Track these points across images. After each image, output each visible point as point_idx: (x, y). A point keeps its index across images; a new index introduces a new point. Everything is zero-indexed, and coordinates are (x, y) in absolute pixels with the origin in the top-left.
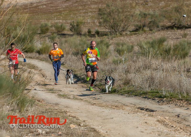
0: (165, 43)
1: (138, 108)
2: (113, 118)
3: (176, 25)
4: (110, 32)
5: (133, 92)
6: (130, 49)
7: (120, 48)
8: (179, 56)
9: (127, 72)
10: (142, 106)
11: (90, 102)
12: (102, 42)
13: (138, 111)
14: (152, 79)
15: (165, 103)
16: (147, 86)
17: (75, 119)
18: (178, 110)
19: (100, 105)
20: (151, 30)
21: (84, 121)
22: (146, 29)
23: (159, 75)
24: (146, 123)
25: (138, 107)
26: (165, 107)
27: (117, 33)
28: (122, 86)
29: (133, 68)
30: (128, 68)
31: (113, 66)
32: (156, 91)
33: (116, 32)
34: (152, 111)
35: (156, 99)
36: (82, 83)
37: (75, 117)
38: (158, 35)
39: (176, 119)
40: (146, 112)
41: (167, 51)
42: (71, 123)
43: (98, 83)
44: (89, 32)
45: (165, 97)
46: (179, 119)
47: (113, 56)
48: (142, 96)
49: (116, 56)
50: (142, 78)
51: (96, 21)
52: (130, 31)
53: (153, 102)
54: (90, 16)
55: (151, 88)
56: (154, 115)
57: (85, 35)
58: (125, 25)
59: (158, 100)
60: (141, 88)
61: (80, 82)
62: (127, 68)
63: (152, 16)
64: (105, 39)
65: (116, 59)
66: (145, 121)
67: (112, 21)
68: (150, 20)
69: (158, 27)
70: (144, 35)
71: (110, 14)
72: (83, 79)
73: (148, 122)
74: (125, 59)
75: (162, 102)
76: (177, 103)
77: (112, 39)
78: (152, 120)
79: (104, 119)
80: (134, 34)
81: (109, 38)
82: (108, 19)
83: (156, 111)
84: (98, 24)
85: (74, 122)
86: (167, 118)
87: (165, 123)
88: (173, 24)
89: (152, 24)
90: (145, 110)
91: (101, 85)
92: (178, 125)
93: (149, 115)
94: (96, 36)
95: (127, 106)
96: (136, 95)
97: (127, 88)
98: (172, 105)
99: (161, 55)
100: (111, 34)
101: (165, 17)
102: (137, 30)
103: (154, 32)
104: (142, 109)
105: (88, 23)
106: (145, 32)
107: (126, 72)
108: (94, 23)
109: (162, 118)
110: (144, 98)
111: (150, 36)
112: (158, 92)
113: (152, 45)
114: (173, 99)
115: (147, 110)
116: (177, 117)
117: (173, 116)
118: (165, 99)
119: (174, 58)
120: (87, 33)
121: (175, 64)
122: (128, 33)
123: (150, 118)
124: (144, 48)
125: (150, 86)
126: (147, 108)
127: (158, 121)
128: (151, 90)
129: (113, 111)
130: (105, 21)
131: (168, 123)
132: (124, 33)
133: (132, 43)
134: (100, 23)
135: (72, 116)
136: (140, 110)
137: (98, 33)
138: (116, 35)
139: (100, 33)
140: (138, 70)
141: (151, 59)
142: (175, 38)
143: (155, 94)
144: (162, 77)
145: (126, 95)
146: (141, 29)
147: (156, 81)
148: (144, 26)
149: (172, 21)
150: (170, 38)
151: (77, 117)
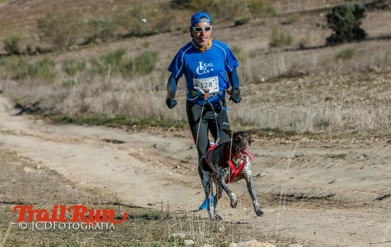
0: (124, 56)
1: (104, 140)
2: (74, 156)
3: (135, 33)
4: (54, 48)
5: (94, 120)
6: (82, 67)
7: (69, 66)
8: (144, 71)
9: (83, 96)
10: (108, 137)
11: (42, 138)
12: (45, 61)
13: (104, 145)
14: (114, 103)
15: (135, 131)
16: (111, 111)
17: (28, 161)
18: (154, 139)
19: (56, 141)
20: (104, 41)
21: (40, 162)
22: (98, 40)
23: (123, 97)
24: (117, 158)
25: (103, 138)
26: (136, 136)
27: (64, 48)
28: (78, 113)
29: (89, 91)
30: (83, 91)
31: (64, 90)
32: (122, 117)
33: (61, 47)
34: (121, 142)
35: (124, 127)
36: (28, 113)
37: (28, 158)
38: (113, 47)
39: (152, 150)
40: (115, 145)
41: (129, 67)
42: (24, 166)
43: (47, 112)
44: (29, 49)
45: (135, 123)
46: (156, 150)
47: (62, 78)
48: (106, 125)
49: (65, 77)
50: (103, 102)
51: (35, 35)
52: (79, 45)
53: (120, 131)
54: (27, 29)
55: (116, 114)
56: (124, 147)
57: (24, 54)
58: (72, 38)
59: (126, 129)
60: (103, 115)
61: (25, 113)
62: (81, 90)
63: (104, 24)
64: (49, 56)
65: (66, 80)
66: (115, 156)
67: (55, 33)
68: (101, 29)
69: (112, 37)
70: (96, 48)
71: (52, 25)
72: (29, 109)
73: (118, 157)
74: (78, 80)
75: (131, 130)
76: (151, 130)
77: (57, 56)
78: (123, 154)
79: (64, 158)
80: (85, 48)
81: (53, 55)
82: (50, 32)
83: (126, 142)
84: (38, 39)
85: (27, 165)
86: (141, 150)
87: (140, 156)
88: (131, 32)
89: (105, 34)
90: (112, 142)
91: (52, 114)
92: (156, 157)
93: (119, 148)
94: (38, 53)
95: (89, 138)
96: (98, 124)
97: (85, 116)
98: (144, 133)
99: (122, 71)
100: (56, 51)
101: (119, 24)
102: (87, 43)
103: (108, 44)
104: (108, 141)
105: (26, 39)
106: (97, 44)
107: (81, 96)
108: (33, 38)
109: (135, 150)
110: (110, 126)
111: (103, 48)
112: (124, 119)
113: (108, 59)
114: (144, 125)
115: (114, 141)
116: (153, 147)
117: (148, 147)
118: (135, 126)
119: (138, 74)
120: (26, 52)
121: (141, 81)
122: (77, 47)
123: (121, 152)
124: (100, 65)
125: (114, 112)
126: (114, 139)
127: (131, 154)
128: (116, 116)
129: (73, 146)
130: (47, 35)
131: (144, 157)
132: (71, 48)
133: (83, 59)
134: (41, 37)
135: (24, 158)
136: (105, 143)
137: (39, 50)
138: (62, 50)
139: (42, 50)
140: (96, 94)
141: (111, 77)
142: (134, 48)
143: (121, 121)
144: (127, 99)
145: (86, 125)
146: (92, 41)
147: (121, 105)
148: (95, 37)
149: (129, 28)
150: (129, 49)
151: (30, 157)
